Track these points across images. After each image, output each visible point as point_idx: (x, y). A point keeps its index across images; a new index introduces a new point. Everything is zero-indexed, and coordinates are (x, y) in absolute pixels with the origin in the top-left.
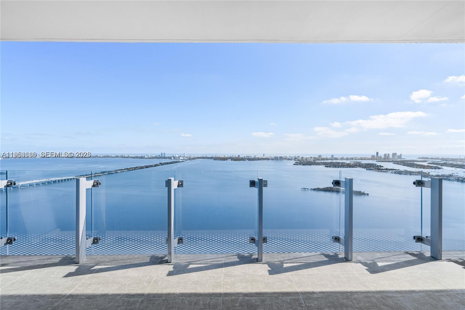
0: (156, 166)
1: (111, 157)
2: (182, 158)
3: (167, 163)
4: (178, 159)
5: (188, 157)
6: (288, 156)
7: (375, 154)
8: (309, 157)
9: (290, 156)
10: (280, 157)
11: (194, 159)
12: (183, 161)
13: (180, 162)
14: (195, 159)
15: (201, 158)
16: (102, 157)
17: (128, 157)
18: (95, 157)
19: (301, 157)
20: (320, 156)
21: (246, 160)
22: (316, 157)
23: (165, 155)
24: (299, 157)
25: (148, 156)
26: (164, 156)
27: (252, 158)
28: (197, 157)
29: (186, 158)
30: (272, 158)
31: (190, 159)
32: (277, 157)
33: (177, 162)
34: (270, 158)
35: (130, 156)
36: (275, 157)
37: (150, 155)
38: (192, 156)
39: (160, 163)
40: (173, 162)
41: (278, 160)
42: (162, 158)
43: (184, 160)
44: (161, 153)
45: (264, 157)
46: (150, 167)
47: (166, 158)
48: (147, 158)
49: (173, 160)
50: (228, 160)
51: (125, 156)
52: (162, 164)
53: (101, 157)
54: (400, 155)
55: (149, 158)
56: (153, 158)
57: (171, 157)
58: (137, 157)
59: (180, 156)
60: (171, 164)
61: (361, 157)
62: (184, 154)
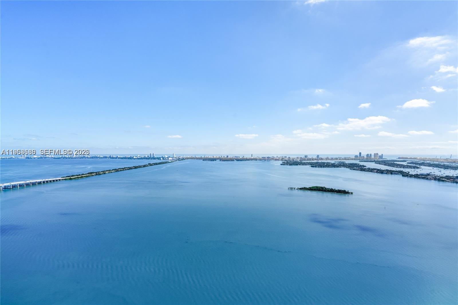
0: (144, 166)
1: (99, 157)
2: (171, 159)
3: (156, 164)
4: (167, 160)
5: (177, 158)
6: (275, 156)
7: (358, 154)
8: (295, 157)
9: (277, 156)
10: (267, 157)
11: (183, 159)
12: (172, 162)
13: (169, 162)
14: (185, 159)
15: (190, 159)
16: (90, 158)
17: (116, 158)
18: (83, 158)
19: (288, 157)
20: (306, 156)
21: (234, 161)
22: (302, 157)
23: (154, 155)
24: (286, 157)
25: (137, 157)
26: (153, 157)
27: (241, 158)
28: (186, 157)
29: (175, 159)
30: (260, 159)
31: (179, 159)
32: (265, 157)
33: (166, 163)
34: (258, 158)
35: (119, 157)
36: (263, 157)
37: (139, 156)
38: (181, 157)
39: (149, 164)
40: (162, 162)
41: (265, 160)
42: (151, 159)
43: (173, 160)
44: (150, 154)
45: (252, 157)
46: (139, 167)
47: (155, 159)
48: (136, 158)
49: (162, 160)
50: (217, 160)
51: (114, 156)
52: (150, 165)
53: (88, 158)
54: (381, 155)
55: (138, 159)
56: (142, 159)
57: (160, 158)
58: (125, 158)
59: (170, 157)
60: (160, 164)
61: (345, 157)
62: (173, 154)
